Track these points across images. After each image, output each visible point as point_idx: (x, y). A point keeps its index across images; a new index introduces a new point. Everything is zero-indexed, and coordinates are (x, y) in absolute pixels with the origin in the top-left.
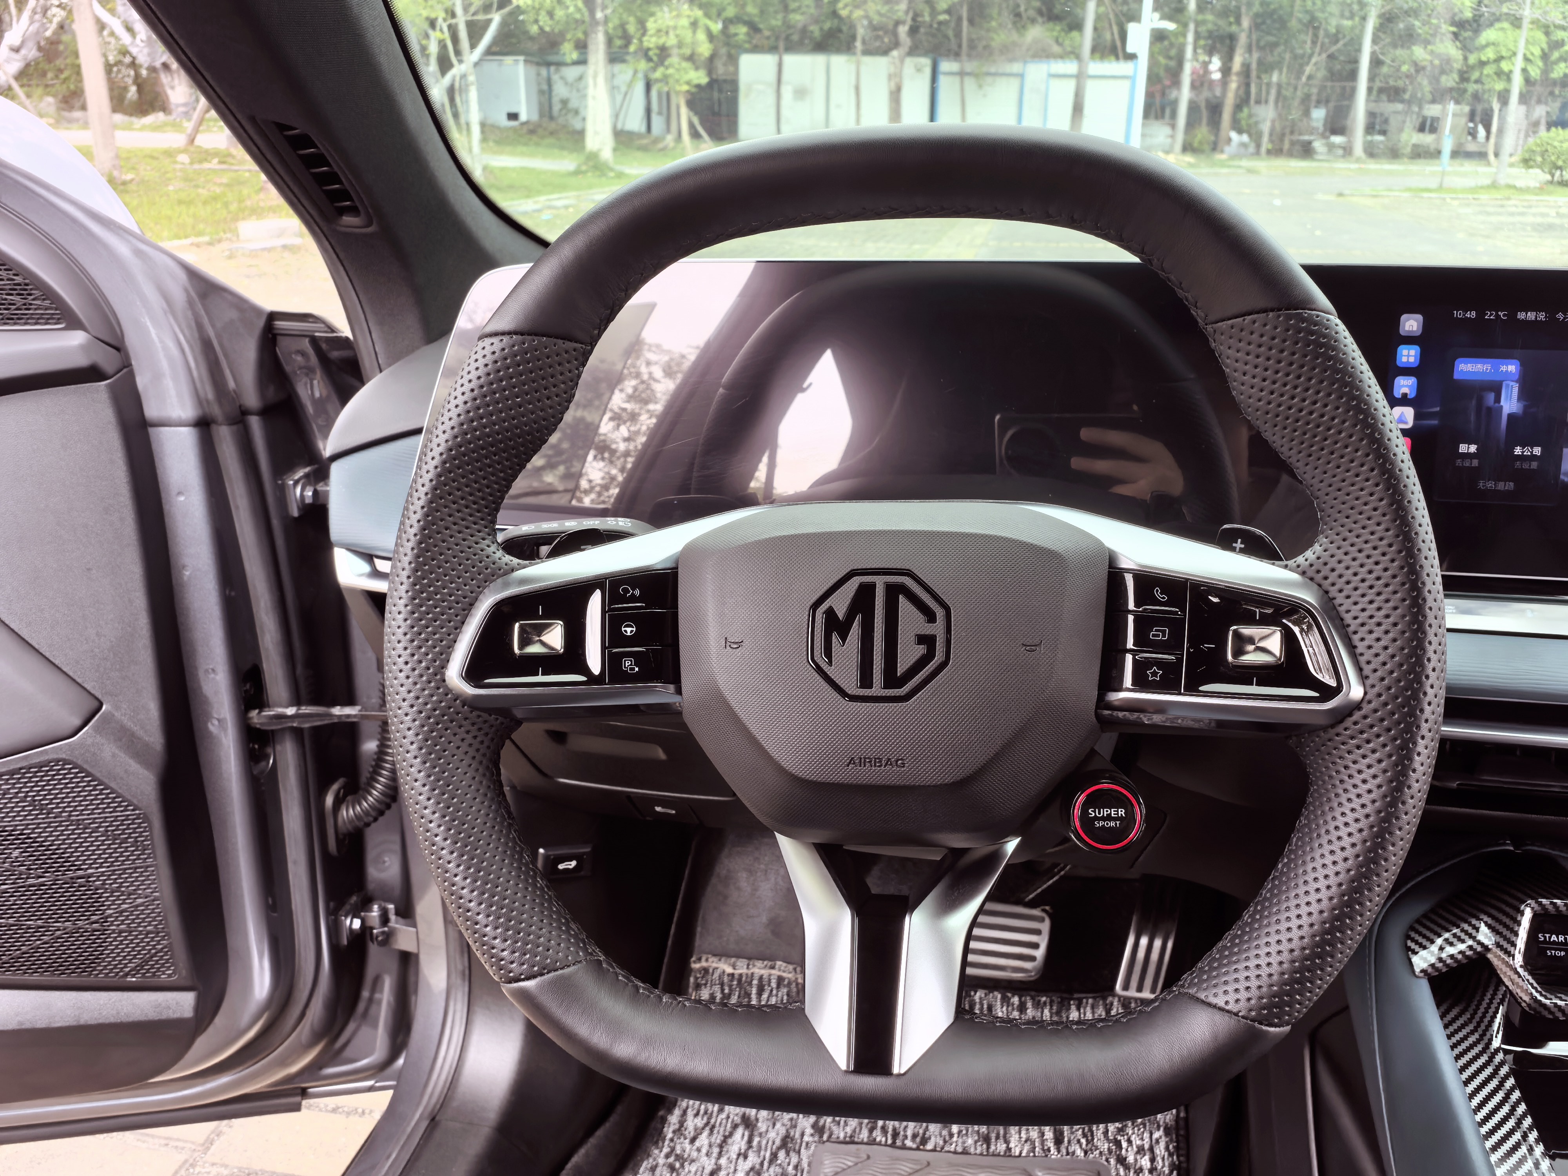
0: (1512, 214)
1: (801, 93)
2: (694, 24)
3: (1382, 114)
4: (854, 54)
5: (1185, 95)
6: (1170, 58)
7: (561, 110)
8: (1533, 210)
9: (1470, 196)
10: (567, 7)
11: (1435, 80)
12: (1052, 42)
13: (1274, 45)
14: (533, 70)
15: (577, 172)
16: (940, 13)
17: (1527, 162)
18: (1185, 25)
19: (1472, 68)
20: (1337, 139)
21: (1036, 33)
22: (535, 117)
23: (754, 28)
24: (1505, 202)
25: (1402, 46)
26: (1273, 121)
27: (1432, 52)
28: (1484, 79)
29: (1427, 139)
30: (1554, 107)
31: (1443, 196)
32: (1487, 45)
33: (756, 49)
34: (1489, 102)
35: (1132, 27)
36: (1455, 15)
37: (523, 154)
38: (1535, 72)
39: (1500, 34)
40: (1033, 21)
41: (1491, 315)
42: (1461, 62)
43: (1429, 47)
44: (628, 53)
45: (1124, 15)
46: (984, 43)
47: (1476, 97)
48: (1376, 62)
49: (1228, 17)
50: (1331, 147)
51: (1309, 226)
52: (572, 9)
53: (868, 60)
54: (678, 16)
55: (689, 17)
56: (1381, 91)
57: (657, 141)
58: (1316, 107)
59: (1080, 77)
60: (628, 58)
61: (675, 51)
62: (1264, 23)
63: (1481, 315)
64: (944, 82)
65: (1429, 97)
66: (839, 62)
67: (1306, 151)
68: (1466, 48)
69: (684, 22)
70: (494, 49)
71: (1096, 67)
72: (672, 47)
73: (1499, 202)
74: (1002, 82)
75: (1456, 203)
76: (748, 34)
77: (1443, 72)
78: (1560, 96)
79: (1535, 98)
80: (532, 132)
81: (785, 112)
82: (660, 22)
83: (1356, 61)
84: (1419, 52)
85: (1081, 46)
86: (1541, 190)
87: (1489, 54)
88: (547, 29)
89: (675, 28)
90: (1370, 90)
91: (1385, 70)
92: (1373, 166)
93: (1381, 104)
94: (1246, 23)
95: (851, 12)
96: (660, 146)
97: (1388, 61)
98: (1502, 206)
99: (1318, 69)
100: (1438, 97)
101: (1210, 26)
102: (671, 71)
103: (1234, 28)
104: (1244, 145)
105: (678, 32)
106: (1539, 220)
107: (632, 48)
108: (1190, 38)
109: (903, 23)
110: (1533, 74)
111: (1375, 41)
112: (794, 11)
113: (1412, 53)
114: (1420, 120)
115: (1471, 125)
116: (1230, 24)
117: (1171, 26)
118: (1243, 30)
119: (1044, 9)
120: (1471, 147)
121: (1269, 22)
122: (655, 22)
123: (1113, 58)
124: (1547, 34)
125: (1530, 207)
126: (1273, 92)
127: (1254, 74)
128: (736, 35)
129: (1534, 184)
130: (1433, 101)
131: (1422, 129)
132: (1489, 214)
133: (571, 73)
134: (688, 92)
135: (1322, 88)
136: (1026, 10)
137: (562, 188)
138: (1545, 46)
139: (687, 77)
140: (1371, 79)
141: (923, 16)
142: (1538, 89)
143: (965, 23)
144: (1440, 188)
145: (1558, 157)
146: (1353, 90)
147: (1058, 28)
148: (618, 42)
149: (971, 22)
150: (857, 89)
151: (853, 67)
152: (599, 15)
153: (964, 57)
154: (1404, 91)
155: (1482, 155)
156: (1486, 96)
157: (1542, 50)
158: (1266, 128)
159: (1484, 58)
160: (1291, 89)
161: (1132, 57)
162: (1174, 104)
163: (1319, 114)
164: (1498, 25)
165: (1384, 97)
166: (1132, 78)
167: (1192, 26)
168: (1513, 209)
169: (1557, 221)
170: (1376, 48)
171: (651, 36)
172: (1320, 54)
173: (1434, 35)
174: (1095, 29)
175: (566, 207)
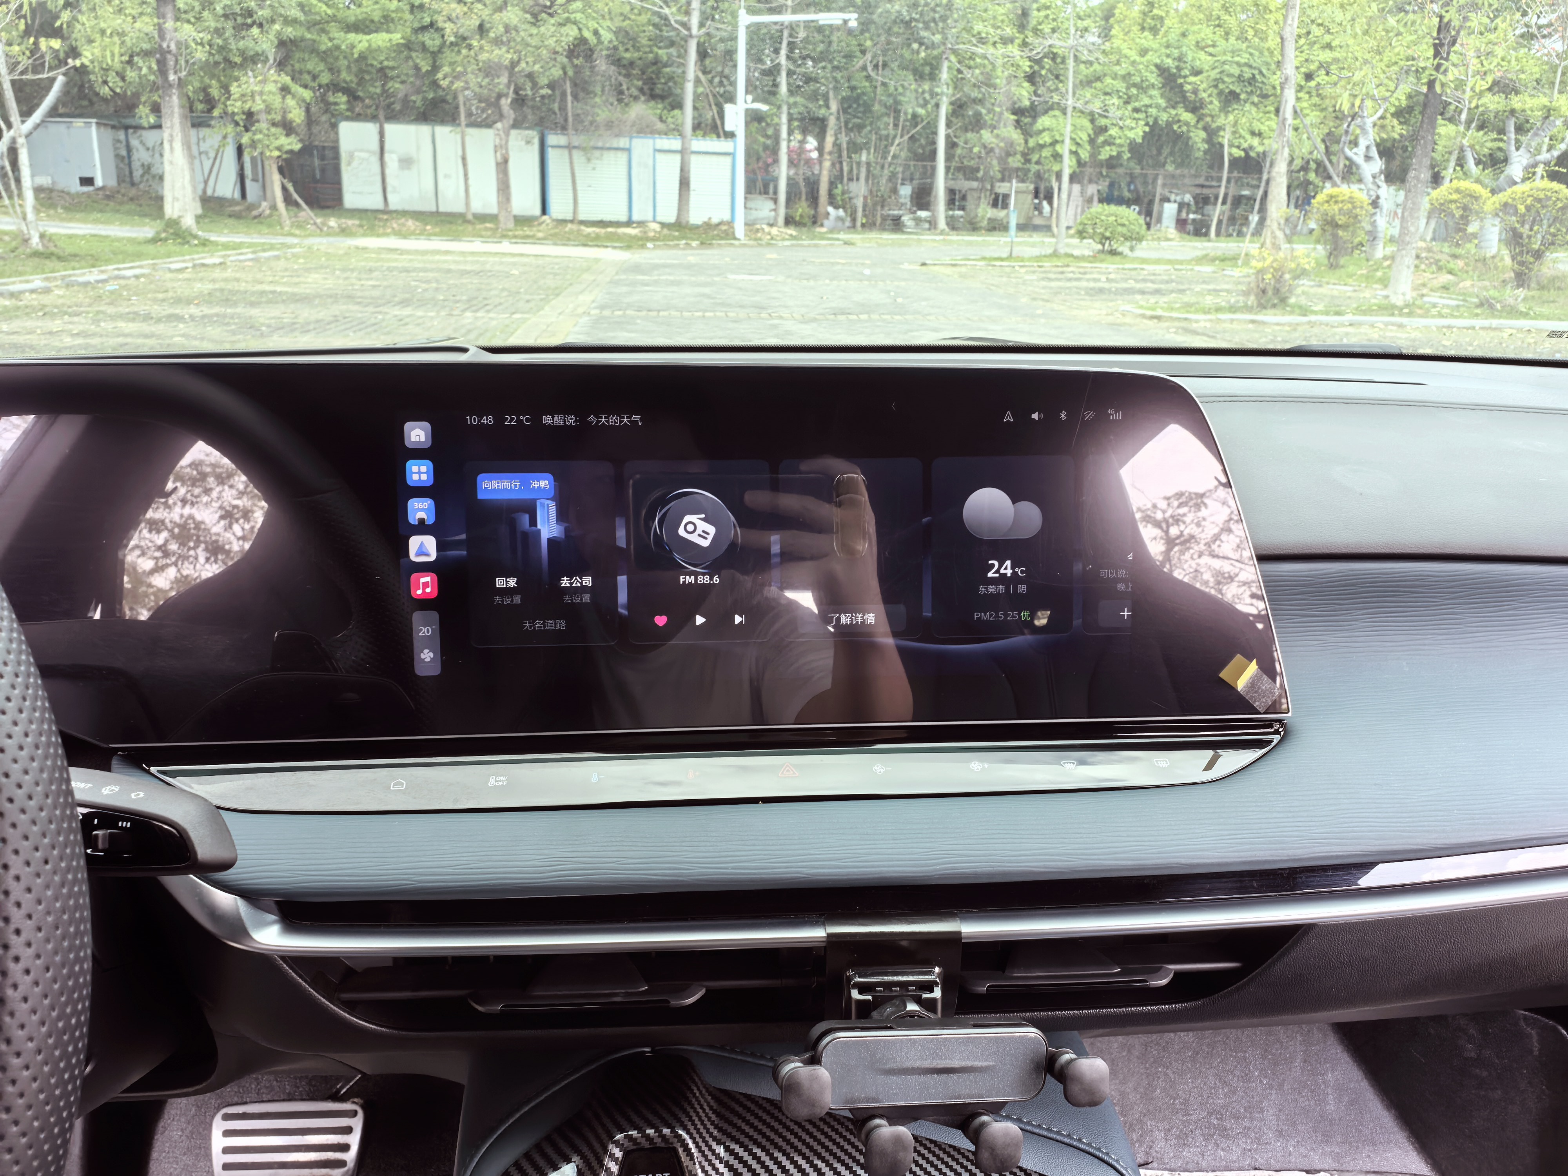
0: (1070, 280)
1: (406, 162)
2: (285, 90)
3: (960, 191)
4: (459, 125)
5: (783, 172)
6: (767, 137)
7: (142, 176)
8: (1088, 276)
9: (1035, 264)
10: (140, 69)
11: (1002, 160)
12: (656, 120)
13: (860, 127)
14: (109, 133)
15: (155, 240)
16: (542, 88)
17: (1081, 234)
18: (779, 107)
19: (1032, 150)
20: (923, 214)
21: (640, 110)
22: (113, 183)
23: (353, 96)
24: (1065, 269)
25: (972, 131)
26: (865, 198)
27: (997, 136)
28: (1043, 160)
29: (1001, 214)
30: (1103, 185)
31: (1012, 264)
32: (1044, 130)
33: (358, 117)
34: (1050, 181)
35: (728, 108)
36: (1015, 103)
37: (96, 221)
38: (1084, 155)
39: (1054, 121)
40: (636, 98)
41: (512, 419)
42: (1023, 145)
43: (995, 131)
44: (212, 118)
45: (721, 96)
46: (590, 118)
47: (1039, 176)
48: (951, 145)
49: (818, 100)
50: (918, 221)
51: (892, 294)
52: (145, 71)
53: (471, 131)
54: (264, 81)
55: (275, 82)
56: (958, 169)
57: (251, 207)
58: (902, 184)
59: (684, 152)
60: (213, 123)
61: (263, 117)
62: (850, 107)
63: (499, 420)
64: (551, 154)
65: (999, 176)
66: (443, 132)
67: (896, 225)
68: (1027, 133)
69: (271, 87)
70: (61, 110)
71: (699, 144)
72: (259, 112)
73: (1060, 269)
74: (610, 156)
75: (1023, 270)
76: (349, 102)
77: (1008, 154)
78: (1107, 176)
79: (1086, 178)
80: (108, 197)
81: (389, 180)
82: (244, 86)
83: (934, 143)
84: (986, 135)
85: (683, 124)
86: (1094, 258)
87: (1046, 138)
88: (118, 90)
89: (261, 93)
90: (947, 169)
91: (959, 151)
92: (954, 237)
93: (959, 182)
94: (834, 106)
95: (452, 83)
96: (255, 213)
97: (961, 144)
98: (1062, 273)
99: (901, 150)
100: (1006, 175)
101: (801, 109)
102: (258, 136)
103: (823, 112)
104: (839, 219)
105: (264, 97)
106: (1092, 285)
107: (216, 113)
108: (784, 119)
109: (506, 95)
110: (1083, 156)
111: (948, 125)
112: (392, 78)
113: (981, 138)
114: (993, 196)
115: (1036, 201)
116: (820, 106)
117: (764, 107)
118: (831, 114)
119: (646, 88)
120: (1038, 221)
121: (855, 106)
122: (239, 86)
123: (714, 136)
124: (1092, 121)
125: (1085, 273)
126: (863, 170)
127: (845, 153)
128: (336, 104)
129: (1087, 253)
130: (1002, 180)
131: (995, 204)
132: (1050, 280)
133: (151, 137)
134: (279, 157)
135: (907, 167)
136: (628, 89)
137: (139, 256)
138: (1091, 132)
139: (278, 143)
140: (949, 158)
141: (525, 90)
142: (1088, 170)
143: (569, 98)
144: (1010, 257)
145: (1106, 229)
146: (934, 169)
147: (660, 106)
148: (200, 107)
149: (575, 97)
150: (464, 159)
151: (459, 137)
152: (172, 77)
153: (571, 131)
154: (977, 170)
155: (1048, 228)
156: (1046, 176)
157: (1089, 136)
158: (859, 203)
159: (1041, 142)
160: (878, 168)
161: (731, 135)
162: (776, 180)
163: (906, 191)
164: (1051, 113)
165: (961, 176)
166: (732, 155)
167: (785, 108)
168: (1071, 275)
169: (1107, 285)
170: (950, 131)
171: (235, 100)
172: (902, 136)
173: (999, 121)
174: (695, 108)
175: (137, 277)
